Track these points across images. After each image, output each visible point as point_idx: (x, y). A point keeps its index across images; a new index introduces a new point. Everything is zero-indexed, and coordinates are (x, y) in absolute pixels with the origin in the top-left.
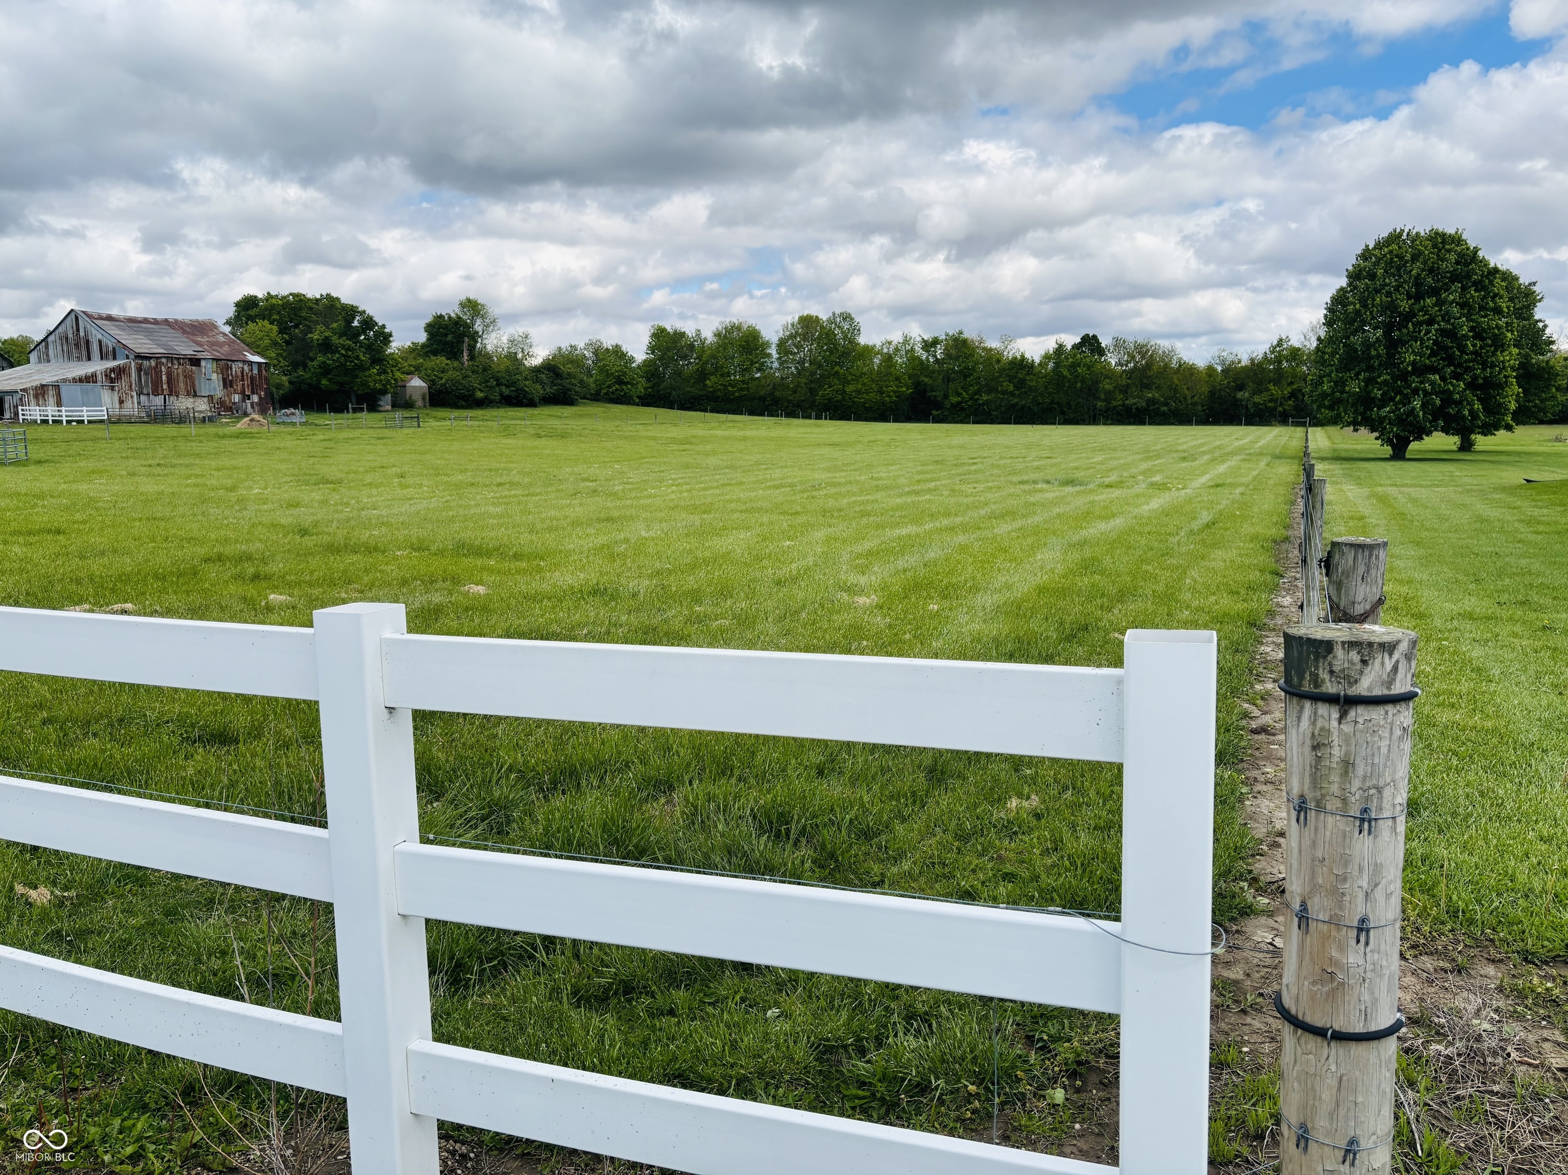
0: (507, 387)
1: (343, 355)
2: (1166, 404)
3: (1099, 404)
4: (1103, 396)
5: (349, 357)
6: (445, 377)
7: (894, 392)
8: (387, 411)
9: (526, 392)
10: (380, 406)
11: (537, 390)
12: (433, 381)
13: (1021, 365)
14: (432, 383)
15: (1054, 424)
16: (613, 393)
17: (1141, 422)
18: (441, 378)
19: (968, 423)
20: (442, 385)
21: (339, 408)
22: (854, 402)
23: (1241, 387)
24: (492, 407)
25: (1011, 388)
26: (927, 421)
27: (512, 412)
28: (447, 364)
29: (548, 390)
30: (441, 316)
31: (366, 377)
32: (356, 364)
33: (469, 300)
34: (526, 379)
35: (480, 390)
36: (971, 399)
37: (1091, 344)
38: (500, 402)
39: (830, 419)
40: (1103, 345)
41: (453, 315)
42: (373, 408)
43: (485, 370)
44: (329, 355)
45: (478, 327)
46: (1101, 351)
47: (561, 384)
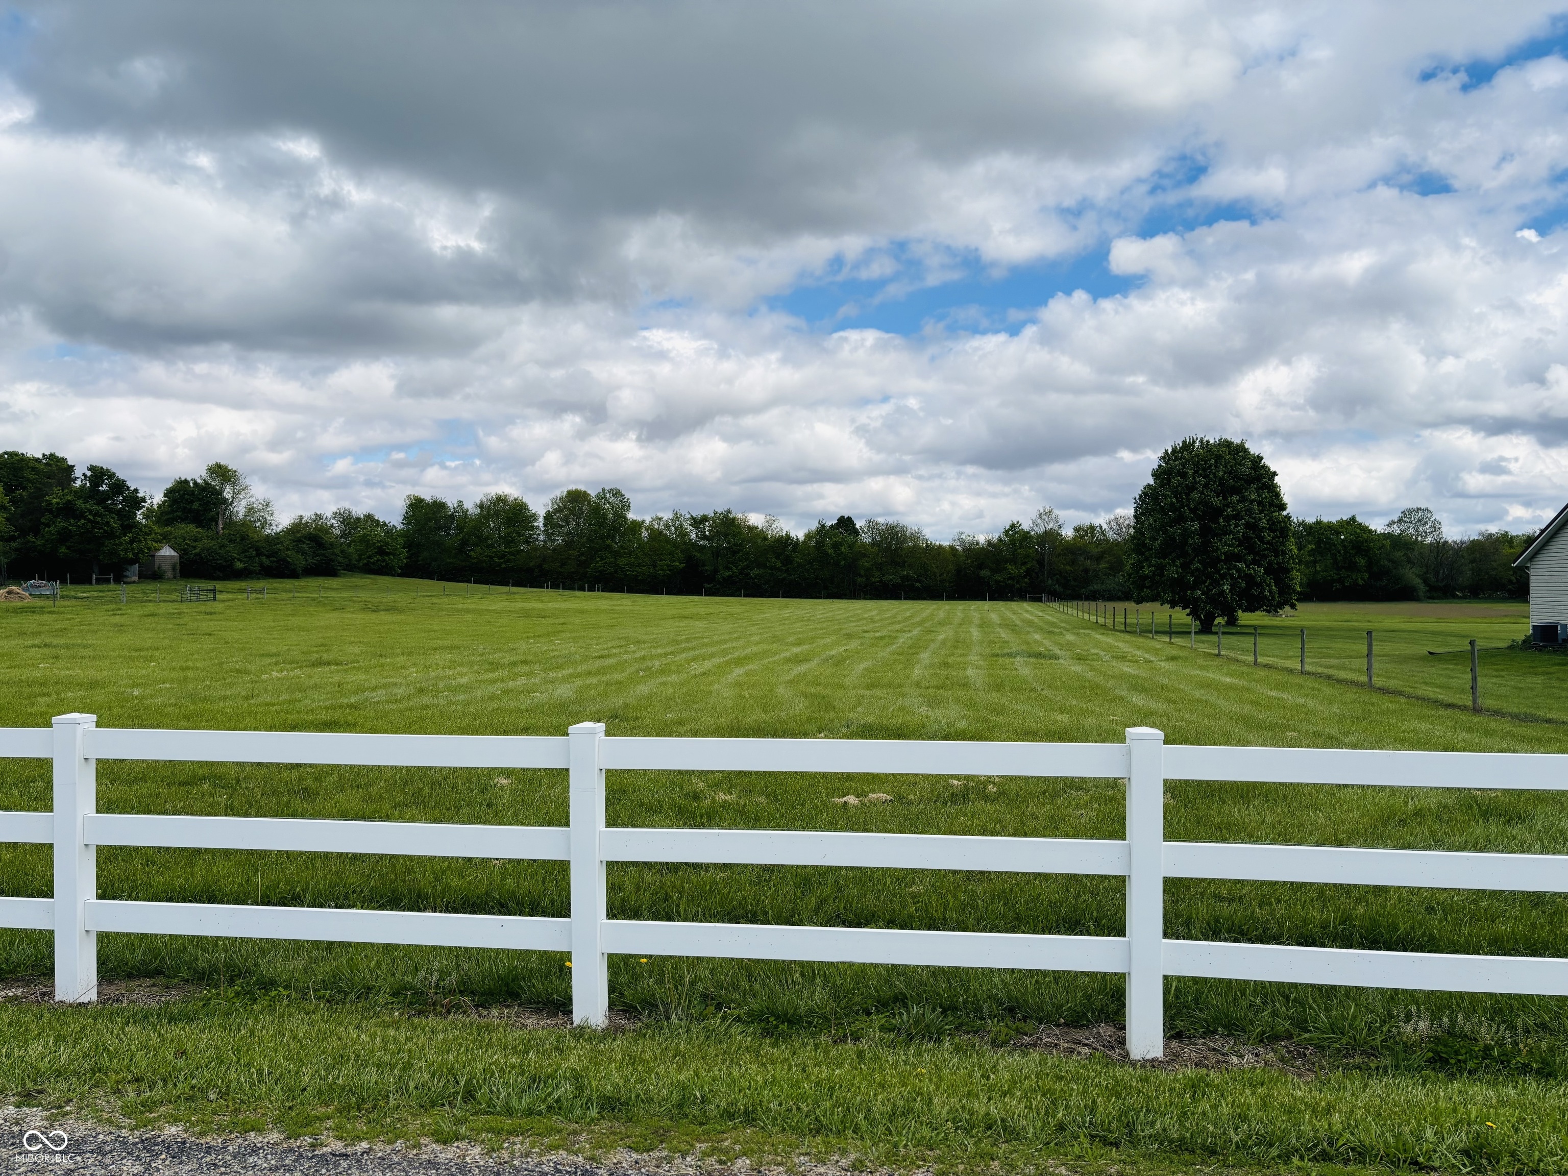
0: (268, 557)
1: (89, 521)
2: (918, 581)
3: (859, 579)
4: (862, 572)
5: (98, 523)
6: (199, 545)
7: (668, 566)
8: (134, 582)
9: (288, 562)
10: (126, 576)
11: (300, 561)
12: (184, 550)
13: (785, 541)
14: (183, 552)
15: (819, 598)
16: (373, 563)
17: (897, 597)
18: (195, 548)
19: (739, 596)
20: (196, 555)
21: (82, 579)
22: (626, 575)
23: (981, 567)
24: (252, 578)
25: (779, 564)
26: (700, 594)
27: (277, 584)
28: (199, 532)
29: (310, 561)
30: (186, 482)
31: (116, 545)
32: (105, 531)
33: (219, 466)
34: (288, 549)
35: (239, 560)
36: (741, 573)
37: (847, 526)
38: (260, 573)
39: (602, 591)
40: (858, 526)
41: (199, 481)
42: (119, 580)
43: (243, 539)
44: (72, 521)
45: (228, 493)
46: (856, 532)
47: (323, 555)
